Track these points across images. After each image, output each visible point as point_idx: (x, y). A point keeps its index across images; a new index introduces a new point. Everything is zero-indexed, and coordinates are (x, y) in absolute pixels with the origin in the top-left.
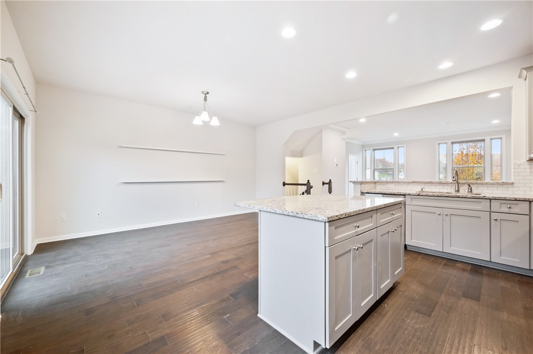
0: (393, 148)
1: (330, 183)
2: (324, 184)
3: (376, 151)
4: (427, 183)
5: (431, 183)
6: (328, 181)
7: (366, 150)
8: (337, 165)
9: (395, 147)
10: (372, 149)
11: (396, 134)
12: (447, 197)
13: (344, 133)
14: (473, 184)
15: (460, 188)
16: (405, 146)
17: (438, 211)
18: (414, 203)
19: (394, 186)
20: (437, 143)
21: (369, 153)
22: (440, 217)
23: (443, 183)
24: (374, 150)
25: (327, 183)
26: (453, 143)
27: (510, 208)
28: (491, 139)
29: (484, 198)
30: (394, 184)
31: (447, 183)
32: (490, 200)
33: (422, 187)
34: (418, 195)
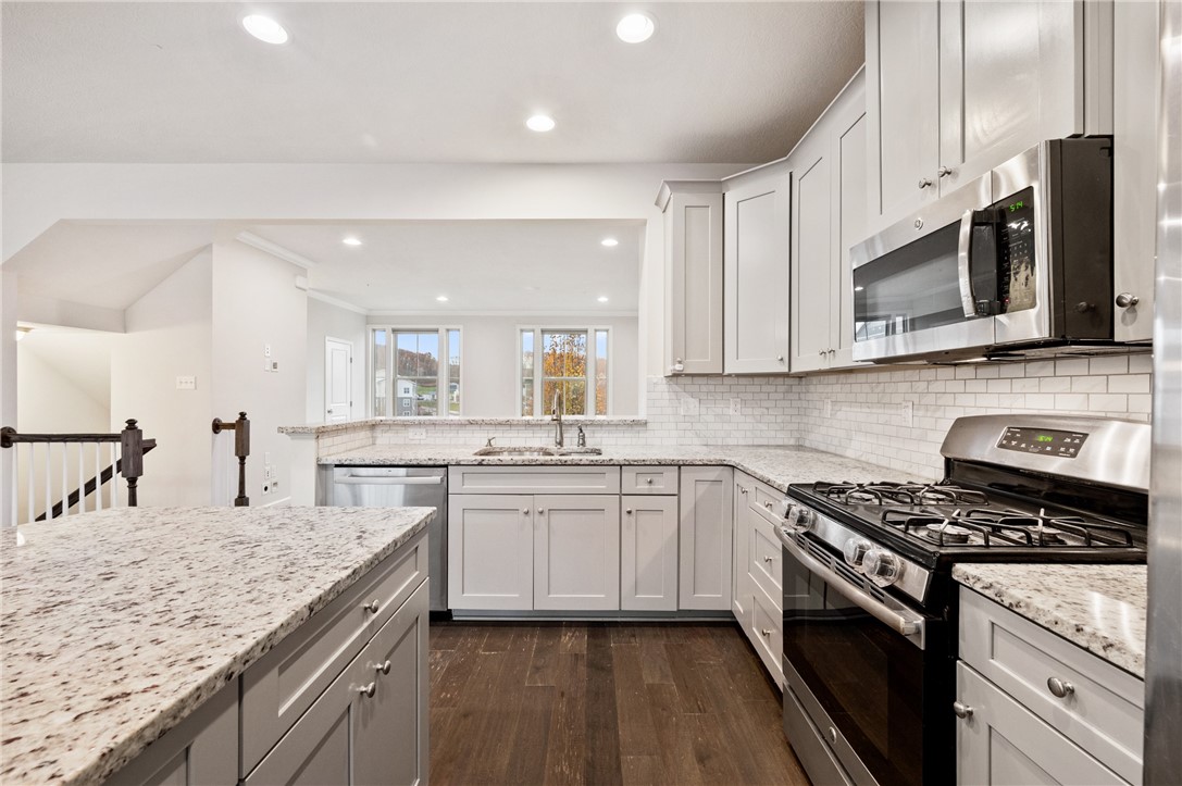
0: (437, 331)
1: (241, 425)
2: (217, 427)
3: (400, 336)
4: (500, 424)
5: (508, 424)
6: (234, 418)
7: (374, 330)
8: (275, 366)
9: (442, 329)
10: (389, 328)
11: (442, 299)
12: (542, 465)
13: (302, 271)
14: (587, 425)
15: (565, 435)
16: (461, 327)
17: (523, 504)
18: (469, 486)
19: (424, 436)
20: (519, 327)
21: (382, 339)
22: (528, 519)
23: (533, 425)
24: (394, 331)
25: (230, 426)
26: (543, 331)
27: (650, 482)
28: (596, 331)
29: (610, 464)
30: (423, 430)
31: (539, 425)
32: (621, 466)
33: (491, 436)
34: (480, 464)
